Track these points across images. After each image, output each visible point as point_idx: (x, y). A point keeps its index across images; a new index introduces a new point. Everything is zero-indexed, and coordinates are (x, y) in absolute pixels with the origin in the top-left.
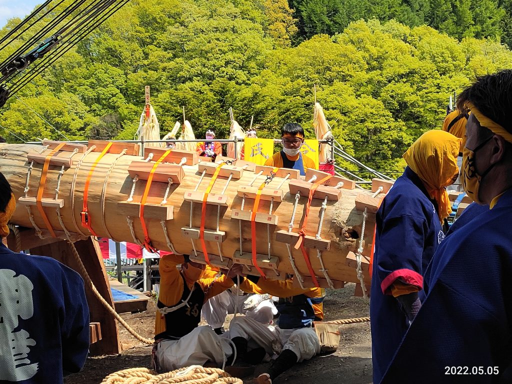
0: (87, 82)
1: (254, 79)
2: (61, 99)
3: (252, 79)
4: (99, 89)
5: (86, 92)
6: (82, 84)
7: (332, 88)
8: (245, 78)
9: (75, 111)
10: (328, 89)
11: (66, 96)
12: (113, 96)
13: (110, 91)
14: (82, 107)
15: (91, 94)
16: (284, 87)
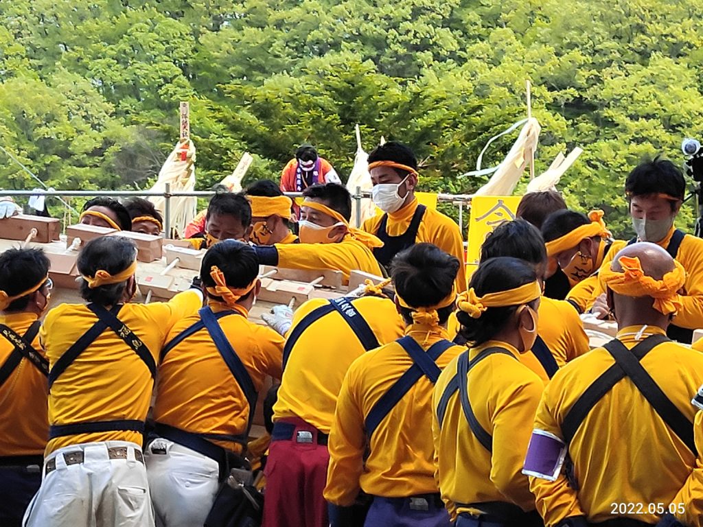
0: (112, 49)
1: (475, 47)
2: (55, 87)
3: (471, 48)
4: (137, 65)
5: (109, 72)
6: (100, 55)
7: (646, 71)
8: (455, 46)
9: (84, 114)
10: (639, 73)
11: (64, 79)
12: (167, 81)
13: (161, 70)
14: (100, 106)
15: (118, 75)
16: (542, 68)
